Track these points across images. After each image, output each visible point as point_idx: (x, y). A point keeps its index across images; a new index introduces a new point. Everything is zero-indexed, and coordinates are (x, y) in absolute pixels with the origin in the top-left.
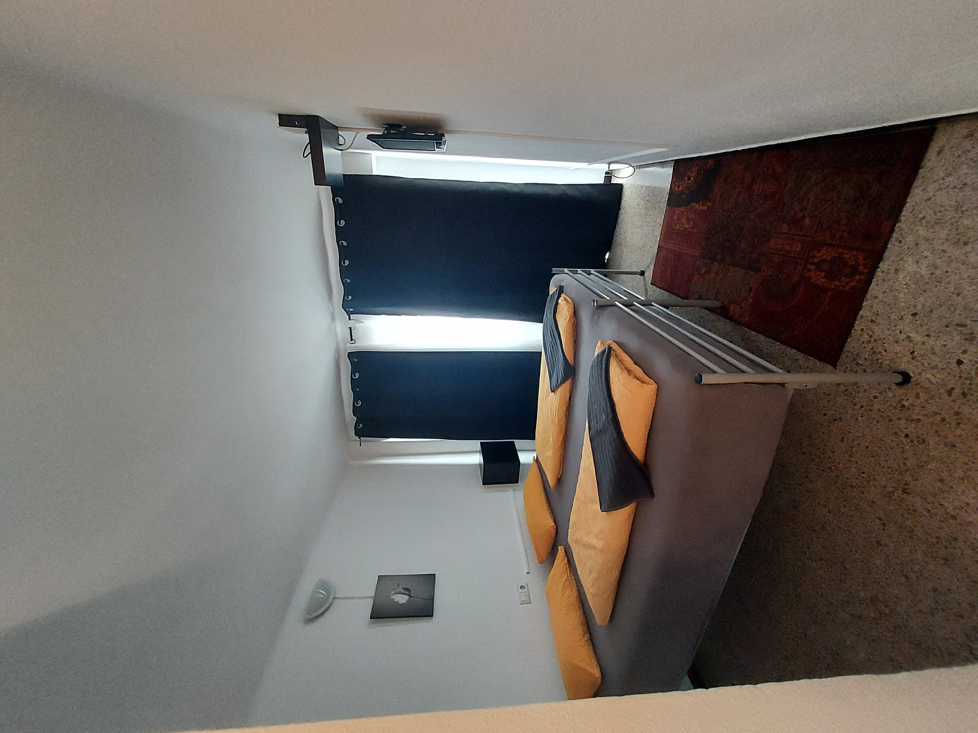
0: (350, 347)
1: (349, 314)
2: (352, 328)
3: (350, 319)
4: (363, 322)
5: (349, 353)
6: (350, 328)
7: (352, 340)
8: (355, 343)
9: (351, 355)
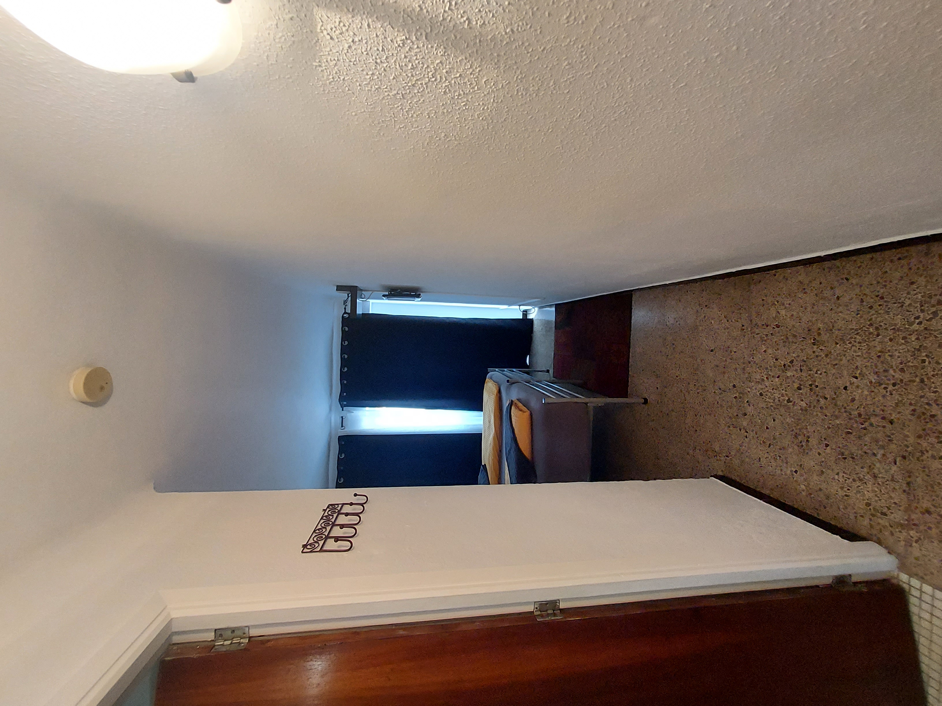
0: (341, 432)
1: (342, 406)
2: (344, 417)
3: (343, 410)
4: (353, 412)
5: (339, 436)
6: (342, 417)
7: (342, 426)
8: (344, 429)
9: (340, 438)
